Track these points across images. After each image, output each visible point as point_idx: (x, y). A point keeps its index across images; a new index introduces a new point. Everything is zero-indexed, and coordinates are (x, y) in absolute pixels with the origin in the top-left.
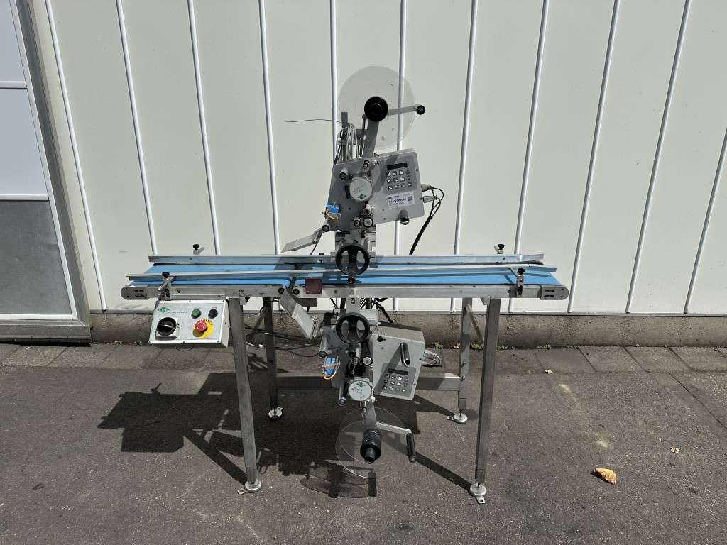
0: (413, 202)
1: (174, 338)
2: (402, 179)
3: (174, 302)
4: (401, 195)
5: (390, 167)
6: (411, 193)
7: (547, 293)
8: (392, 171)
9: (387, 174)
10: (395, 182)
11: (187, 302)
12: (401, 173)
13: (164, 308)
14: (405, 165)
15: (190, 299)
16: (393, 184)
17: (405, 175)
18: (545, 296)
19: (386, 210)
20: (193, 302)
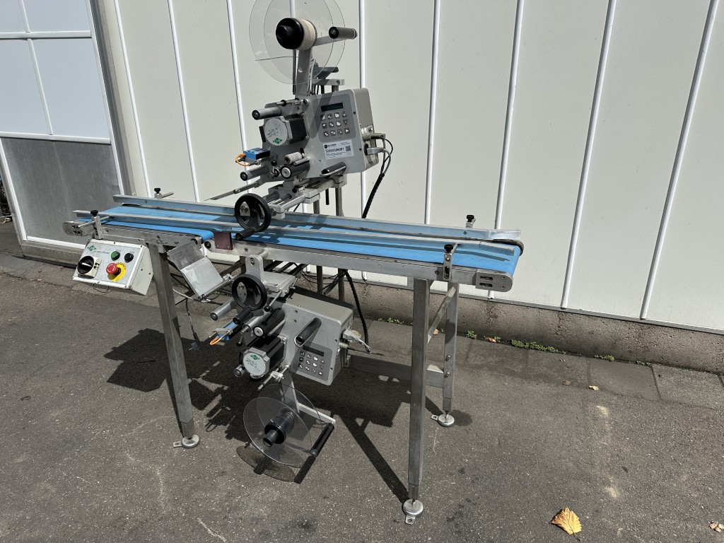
0: (352, 153)
1: (91, 277)
2: (338, 124)
3: (102, 241)
4: (339, 144)
5: (325, 109)
6: (349, 142)
7: (483, 281)
8: (327, 113)
9: (322, 116)
10: (331, 126)
11: (112, 243)
12: (337, 116)
13: (93, 246)
14: (340, 106)
15: (115, 240)
16: (328, 129)
17: (342, 119)
18: (481, 284)
19: (322, 161)
20: (117, 243)
